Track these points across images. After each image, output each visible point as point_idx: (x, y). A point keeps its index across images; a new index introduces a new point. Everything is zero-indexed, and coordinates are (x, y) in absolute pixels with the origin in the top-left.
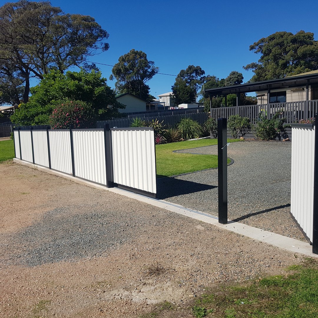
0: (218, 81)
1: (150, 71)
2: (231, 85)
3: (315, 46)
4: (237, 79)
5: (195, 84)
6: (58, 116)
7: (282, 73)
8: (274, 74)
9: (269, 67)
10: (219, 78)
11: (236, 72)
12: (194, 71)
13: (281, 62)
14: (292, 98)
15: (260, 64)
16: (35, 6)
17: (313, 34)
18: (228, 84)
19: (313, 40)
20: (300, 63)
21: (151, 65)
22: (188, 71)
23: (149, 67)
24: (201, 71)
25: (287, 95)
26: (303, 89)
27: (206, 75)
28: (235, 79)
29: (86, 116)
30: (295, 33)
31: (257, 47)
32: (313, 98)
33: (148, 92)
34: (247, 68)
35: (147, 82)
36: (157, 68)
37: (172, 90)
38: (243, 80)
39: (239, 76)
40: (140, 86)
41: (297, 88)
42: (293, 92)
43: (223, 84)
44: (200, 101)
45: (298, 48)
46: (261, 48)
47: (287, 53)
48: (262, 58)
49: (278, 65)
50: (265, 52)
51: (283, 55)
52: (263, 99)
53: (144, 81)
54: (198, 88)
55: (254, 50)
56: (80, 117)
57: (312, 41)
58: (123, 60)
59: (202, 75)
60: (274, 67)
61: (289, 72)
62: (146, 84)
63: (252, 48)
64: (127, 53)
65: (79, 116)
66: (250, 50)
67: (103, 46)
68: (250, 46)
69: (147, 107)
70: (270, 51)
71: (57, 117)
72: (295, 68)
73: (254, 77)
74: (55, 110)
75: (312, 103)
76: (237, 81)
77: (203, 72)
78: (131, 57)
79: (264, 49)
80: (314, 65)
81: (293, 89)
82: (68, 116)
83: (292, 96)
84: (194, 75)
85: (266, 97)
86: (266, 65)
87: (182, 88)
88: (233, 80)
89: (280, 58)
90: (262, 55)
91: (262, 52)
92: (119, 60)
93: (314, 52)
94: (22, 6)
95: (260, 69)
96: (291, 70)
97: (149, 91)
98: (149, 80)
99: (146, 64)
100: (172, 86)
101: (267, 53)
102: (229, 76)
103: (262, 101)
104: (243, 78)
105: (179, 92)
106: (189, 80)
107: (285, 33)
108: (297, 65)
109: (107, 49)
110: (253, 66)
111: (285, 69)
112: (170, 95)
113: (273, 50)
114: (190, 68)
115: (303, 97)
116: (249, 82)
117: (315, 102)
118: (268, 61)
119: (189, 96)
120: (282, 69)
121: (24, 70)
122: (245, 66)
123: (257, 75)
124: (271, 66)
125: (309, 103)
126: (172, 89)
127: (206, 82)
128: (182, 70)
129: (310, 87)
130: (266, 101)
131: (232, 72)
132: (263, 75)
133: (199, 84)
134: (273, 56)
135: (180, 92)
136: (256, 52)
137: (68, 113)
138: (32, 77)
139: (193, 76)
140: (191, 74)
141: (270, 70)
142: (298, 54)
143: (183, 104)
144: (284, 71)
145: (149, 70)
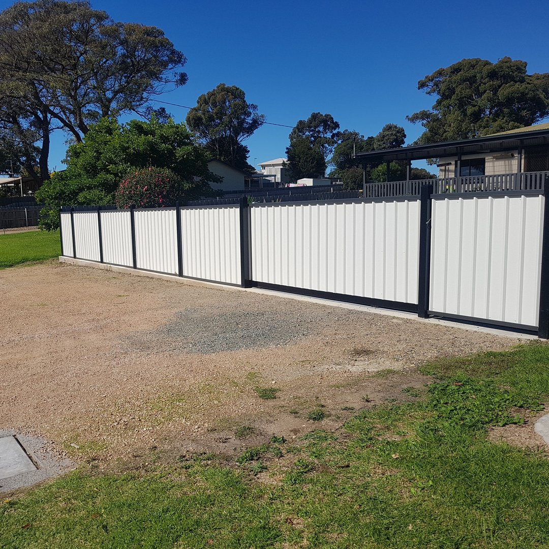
0: (362, 141)
1: (251, 122)
2: (384, 148)
3: (528, 83)
4: (395, 137)
5: (323, 146)
6: (131, 191)
7: (473, 128)
8: (459, 131)
9: (451, 118)
10: (363, 136)
11: (393, 125)
12: (321, 122)
13: (470, 110)
14: (494, 169)
15: (435, 112)
16: (66, 9)
17: (526, 64)
18: (380, 145)
19: (525, 73)
20: (502, 112)
21: (251, 111)
22: (310, 121)
23: (249, 114)
24: (332, 122)
25: (487, 164)
26: (513, 156)
27: (341, 130)
28: (392, 137)
29: (174, 192)
30: (495, 62)
31: (431, 84)
32: (528, 169)
33: (246, 158)
34: (413, 119)
35: (245, 141)
36: (262, 116)
37: (287, 155)
38: (405, 140)
39: (398, 132)
40: (233, 148)
41: (503, 153)
42: (496, 159)
43: (371, 145)
44: (331, 174)
45: (499, 87)
46: (437, 86)
47: (480, 95)
48: (439, 102)
49: (465, 115)
50: (443, 93)
51: (474, 98)
52: (449, 171)
53: (240, 139)
54: (328, 151)
55: (425, 88)
56: (164, 193)
57: (524, 75)
58: (204, 101)
59: (335, 129)
60: (459, 118)
61: (485, 128)
62: (243, 143)
63: (422, 85)
64: (211, 90)
65: (163, 191)
66: (419, 89)
67: (178, 77)
68: (419, 82)
69: (246, 182)
70: (452, 91)
71: (129, 193)
72: (495, 121)
73: (425, 134)
74: (125, 183)
75: (526, 176)
76: (396, 140)
77: (337, 125)
78: (219, 97)
79: (443, 87)
80: (527, 117)
81: (495, 155)
82: (146, 191)
83: (494, 166)
84: (321, 129)
85: (452, 167)
86: (445, 115)
87: (303, 152)
88: (389, 139)
89: (470, 103)
90: (439, 97)
91: (439, 93)
92: (198, 102)
93: (527, 94)
94: (42, 8)
95: (434, 121)
96: (487, 125)
97: (247, 156)
98: (248, 136)
99: (244, 109)
100: (287, 148)
101: (447, 94)
102: (381, 131)
103: (447, 173)
104: (405, 136)
105: (298, 159)
106: (312, 138)
107: (478, 61)
108: (497, 115)
109: (184, 83)
110: (424, 115)
111: (477, 122)
112: (284, 164)
113: (458, 90)
114: (315, 116)
115: (511, 168)
116: (416, 143)
117: (531, 176)
118: (448, 107)
119: (315, 165)
120: (472, 122)
121: (41, 116)
122: (410, 116)
123: (430, 130)
124: (454, 116)
125: (521, 176)
126: (286, 153)
127: (342, 142)
128: (299, 121)
129: (523, 151)
130: (452, 173)
131: (387, 126)
132: (441, 131)
133: (329, 146)
134: (458, 100)
135: (300, 158)
136: (429, 93)
137: (146, 187)
138: (58, 128)
139: (319, 132)
140: (315, 127)
141: (452, 124)
142: (500, 98)
143: (305, 179)
144: (476, 126)
145: (249, 120)
